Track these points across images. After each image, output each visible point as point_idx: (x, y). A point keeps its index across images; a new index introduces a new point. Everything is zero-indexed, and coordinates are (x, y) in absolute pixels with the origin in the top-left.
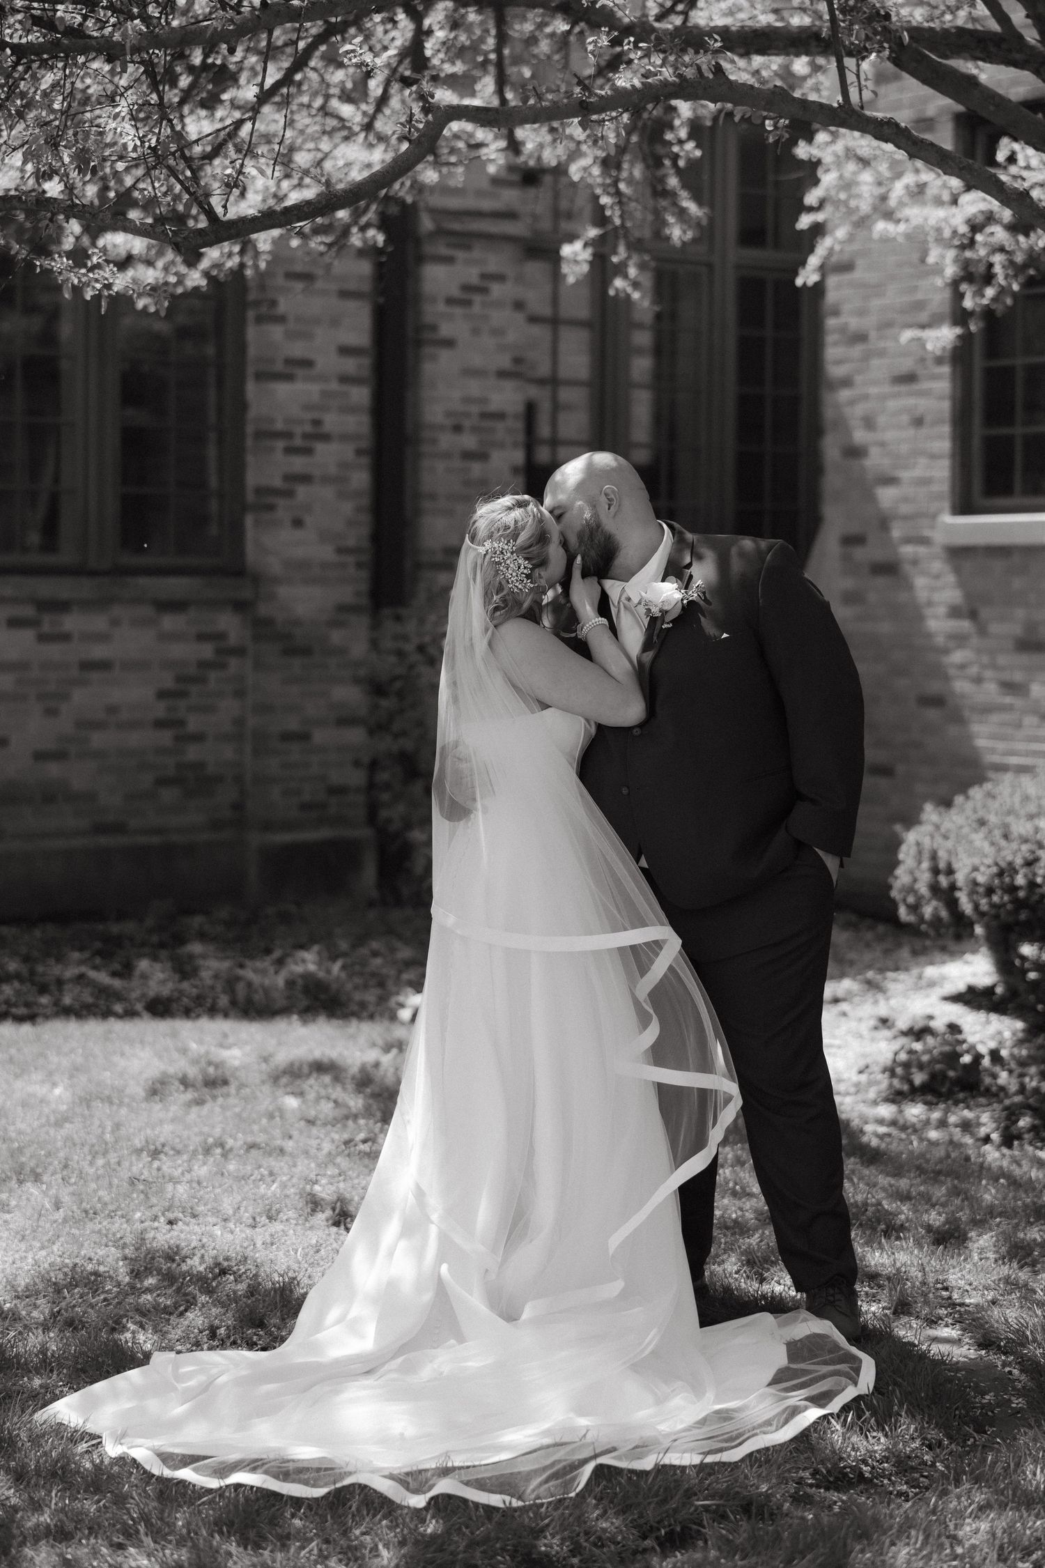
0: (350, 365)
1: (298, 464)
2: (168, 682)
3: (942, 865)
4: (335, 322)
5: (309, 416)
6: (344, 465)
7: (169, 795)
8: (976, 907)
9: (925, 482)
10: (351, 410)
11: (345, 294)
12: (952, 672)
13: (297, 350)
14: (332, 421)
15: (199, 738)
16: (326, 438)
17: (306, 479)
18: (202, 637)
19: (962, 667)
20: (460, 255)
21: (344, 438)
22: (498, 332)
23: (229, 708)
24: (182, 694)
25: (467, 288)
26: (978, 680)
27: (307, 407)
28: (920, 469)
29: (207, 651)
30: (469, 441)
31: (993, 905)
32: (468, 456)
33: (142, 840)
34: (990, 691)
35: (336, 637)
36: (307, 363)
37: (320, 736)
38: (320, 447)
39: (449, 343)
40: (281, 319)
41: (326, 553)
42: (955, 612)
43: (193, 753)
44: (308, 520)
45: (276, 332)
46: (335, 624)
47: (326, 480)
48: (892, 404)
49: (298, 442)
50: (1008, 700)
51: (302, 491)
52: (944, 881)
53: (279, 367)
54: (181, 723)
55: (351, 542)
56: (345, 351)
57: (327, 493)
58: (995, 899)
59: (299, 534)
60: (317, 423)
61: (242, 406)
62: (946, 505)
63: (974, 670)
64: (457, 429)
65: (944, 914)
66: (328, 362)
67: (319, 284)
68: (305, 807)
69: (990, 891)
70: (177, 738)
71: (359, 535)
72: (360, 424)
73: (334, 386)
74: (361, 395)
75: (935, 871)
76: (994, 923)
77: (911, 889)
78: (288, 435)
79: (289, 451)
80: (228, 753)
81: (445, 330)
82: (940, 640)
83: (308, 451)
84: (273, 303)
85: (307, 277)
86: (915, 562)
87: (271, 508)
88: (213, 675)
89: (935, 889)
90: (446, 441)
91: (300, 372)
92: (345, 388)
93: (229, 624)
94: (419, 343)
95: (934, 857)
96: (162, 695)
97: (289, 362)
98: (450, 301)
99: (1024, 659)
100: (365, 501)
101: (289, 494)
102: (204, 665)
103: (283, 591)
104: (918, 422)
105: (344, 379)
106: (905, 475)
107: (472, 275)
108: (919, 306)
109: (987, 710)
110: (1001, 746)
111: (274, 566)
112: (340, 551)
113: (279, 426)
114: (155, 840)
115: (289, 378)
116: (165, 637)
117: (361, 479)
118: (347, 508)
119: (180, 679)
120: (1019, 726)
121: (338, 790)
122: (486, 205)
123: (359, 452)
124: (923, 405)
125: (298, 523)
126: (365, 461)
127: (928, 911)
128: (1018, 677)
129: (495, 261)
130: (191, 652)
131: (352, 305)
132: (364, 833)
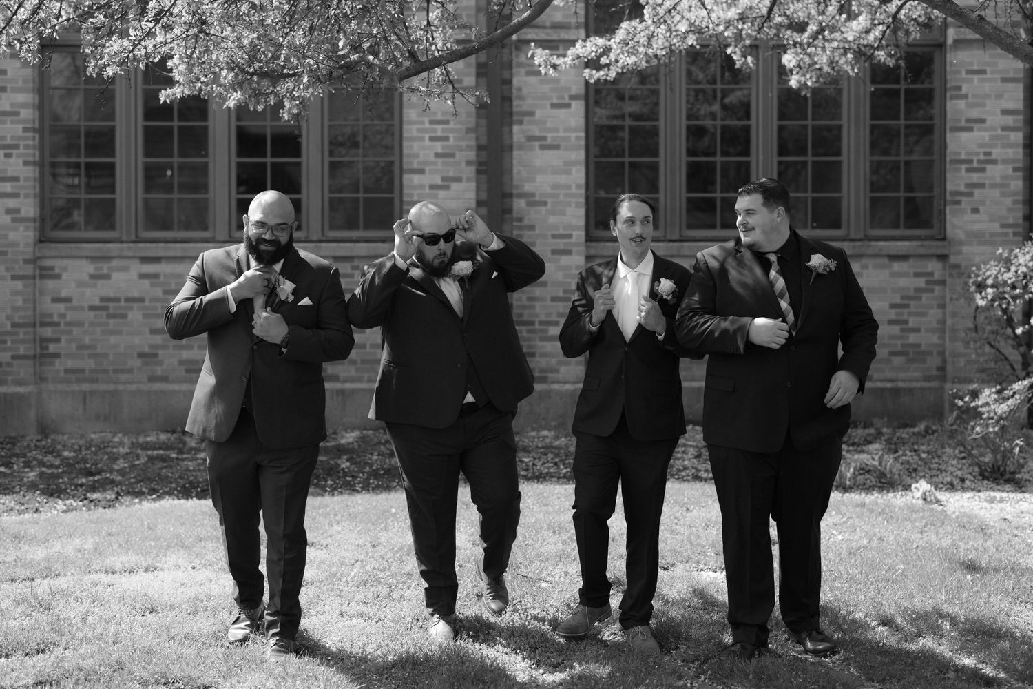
0: (1009, 120)
1: (975, 178)
2: (897, 300)
4: (999, 96)
5: (982, 150)
6: (1005, 177)
7: (897, 361)
10: (1010, 146)
11: (1005, 80)
13: (975, 113)
14: (997, 153)
15: (917, 330)
16: (994, 162)
17: (982, 186)
18: (917, 275)
21: (1005, 162)
23: (934, 314)
24: (907, 306)
27: (981, 146)
29: (921, 282)
33: (879, 385)
36: (983, 121)
38: (989, 167)
40: (966, 97)
41: (996, 227)
43: (912, 338)
44: (981, 208)
45: (961, 104)
47: (993, 186)
49: (975, 165)
51: (977, 192)
53: (963, 124)
54: (906, 322)
55: (1011, 221)
56: (1005, 112)
57: (996, 193)
59: (976, 216)
60: (988, 154)
61: (944, 146)
66: (995, 119)
67: (988, 76)
70: (902, 330)
71: (1015, 217)
72: (1016, 153)
73: (999, 132)
74: (1017, 137)
78: (971, 162)
79: (968, 170)
80: (935, 339)
83: (983, 170)
84: (959, 88)
85: (983, 72)
87: (959, 203)
88: (924, 296)
91: (976, 126)
92: (1005, 133)
93: (934, 266)
96: (892, 306)
97: (968, 120)
101: (971, 194)
102: (917, 290)
103: (965, 249)
105: (1004, 128)
111: (960, 235)
112: (1003, 226)
113: (963, 157)
114: (889, 385)
115: (970, 129)
116: (893, 275)
117: (1017, 185)
118: (1008, 201)
119: (903, 298)
123: (1015, 170)
125: (975, 211)
126: (1020, 174)
130: (909, 283)
131: (1010, 86)
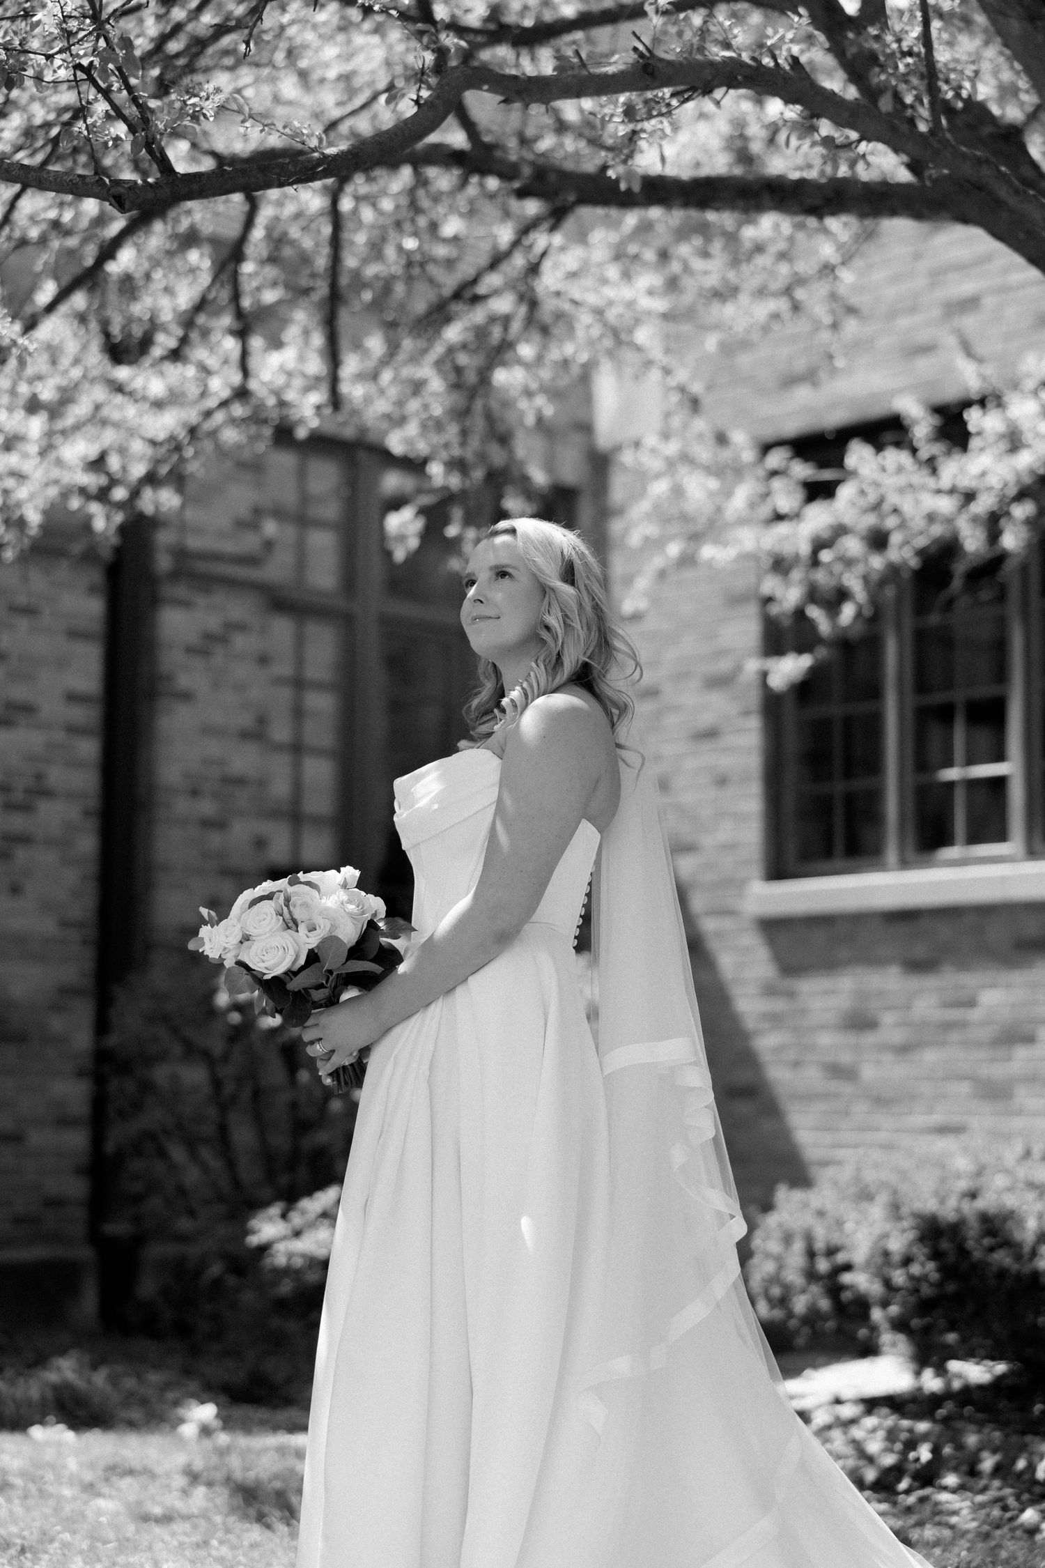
0: (78, 714)
1: (17, 823)
3: (820, 1245)
4: (62, 663)
5: (31, 768)
6: (69, 827)
8: (887, 1283)
9: (730, 847)
10: (77, 764)
11: (74, 634)
12: (766, 1057)
13: (18, 692)
14: (56, 776)
16: (47, 793)
17: (25, 839)
19: (779, 1049)
20: (201, 600)
21: (70, 795)
22: (240, 688)
25: (209, 637)
26: (797, 1064)
27: (29, 759)
28: (725, 832)
30: (207, 808)
31: (912, 1278)
32: (208, 824)
34: (812, 1076)
35: (57, 1024)
36: (28, 709)
37: (37, 1138)
38: (43, 805)
39: (187, 696)
40: (4, 657)
41: (47, 926)
42: (769, 991)
44: (28, 887)
46: (56, 1008)
47: (49, 842)
48: (690, 764)
49: (18, 796)
50: (834, 1086)
51: (21, 854)
52: (823, 1266)
55: (75, 915)
56: (73, 698)
57: (50, 857)
58: (915, 1269)
59: (16, 903)
60: (39, 777)
62: (755, 869)
63: (791, 1055)
64: (195, 793)
65: (825, 1304)
66: (53, 708)
67: (43, 621)
68: (18, 1221)
69: (907, 1261)
71: (84, 907)
72: (87, 781)
73: (59, 736)
74: (89, 748)
75: (811, 1254)
76: (912, 1299)
77: (775, 1279)
78: (7, 789)
79: (8, 807)
81: (184, 681)
82: (750, 1024)
83: (25, 808)
85: (29, 611)
86: (718, 934)
89: (811, 1275)
90: (182, 806)
91: (21, 718)
92: (71, 739)
94: (152, 695)
95: (809, 1239)
97: (10, 706)
98: (190, 650)
99: (851, 1038)
100: (92, 869)
101: (7, 856)
104: (722, 781)
105: (72, 729)
106: (707, 841)
107: (213, 622)
108: (720, 654)
109: (809, 1097)
110: (827, 1138)
112: (64, 924)
115: (8, 724)
117: (88, 844)
118: (72, 876)
120: (847, 1113)
121: (55, 1203)
122: (229, 547)
123: (87, 813)
124: (726, 762)
125: (15, 890)
126: (92, 824)
127: (800, 1304)
128: (846, 1058)
129: (239, 608)
131: (79, 646)
132: (85, 1253)
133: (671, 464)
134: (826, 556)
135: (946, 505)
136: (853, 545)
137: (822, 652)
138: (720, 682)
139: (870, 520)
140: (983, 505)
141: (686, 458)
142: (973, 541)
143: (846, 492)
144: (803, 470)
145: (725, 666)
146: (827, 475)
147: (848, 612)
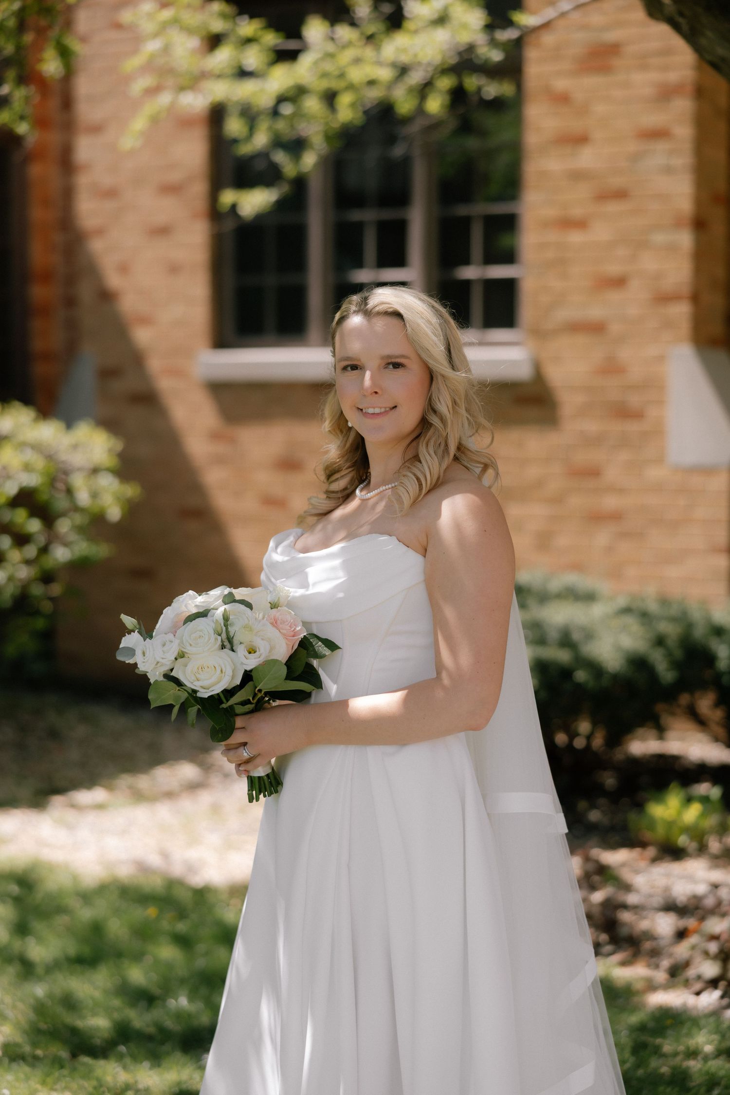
9: (181, 323)
12: (211, 489)
19: (224, 482)
26: (238, 494)
28: (178, 311)
34: (249, 504)
48: (146, 255)
50: (268, 512)
62: (205, 341)
86: (175, 394)
99: (282, 477)
106: (162, 317)
108: (171, 167)
109: (249, 520)
124: (179, 255)
128: (278, 492)
133: (164, 26)
134: (287, 109)
135: (385, 74)
136: (312, 104)
137: (285, 188)
138: (170, 189)
139: (324, 84)
140: (416, 78)
141: (175, 21)
142: (404, 105)
143: (306, 61)
144: (271, 39)
145: (175, 176)
146: (292, 45)
147: (309, 160)
